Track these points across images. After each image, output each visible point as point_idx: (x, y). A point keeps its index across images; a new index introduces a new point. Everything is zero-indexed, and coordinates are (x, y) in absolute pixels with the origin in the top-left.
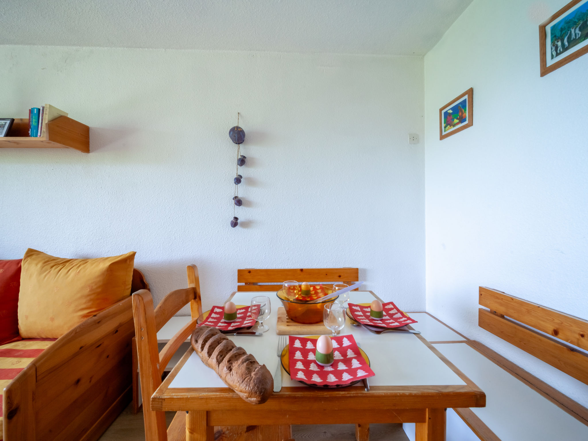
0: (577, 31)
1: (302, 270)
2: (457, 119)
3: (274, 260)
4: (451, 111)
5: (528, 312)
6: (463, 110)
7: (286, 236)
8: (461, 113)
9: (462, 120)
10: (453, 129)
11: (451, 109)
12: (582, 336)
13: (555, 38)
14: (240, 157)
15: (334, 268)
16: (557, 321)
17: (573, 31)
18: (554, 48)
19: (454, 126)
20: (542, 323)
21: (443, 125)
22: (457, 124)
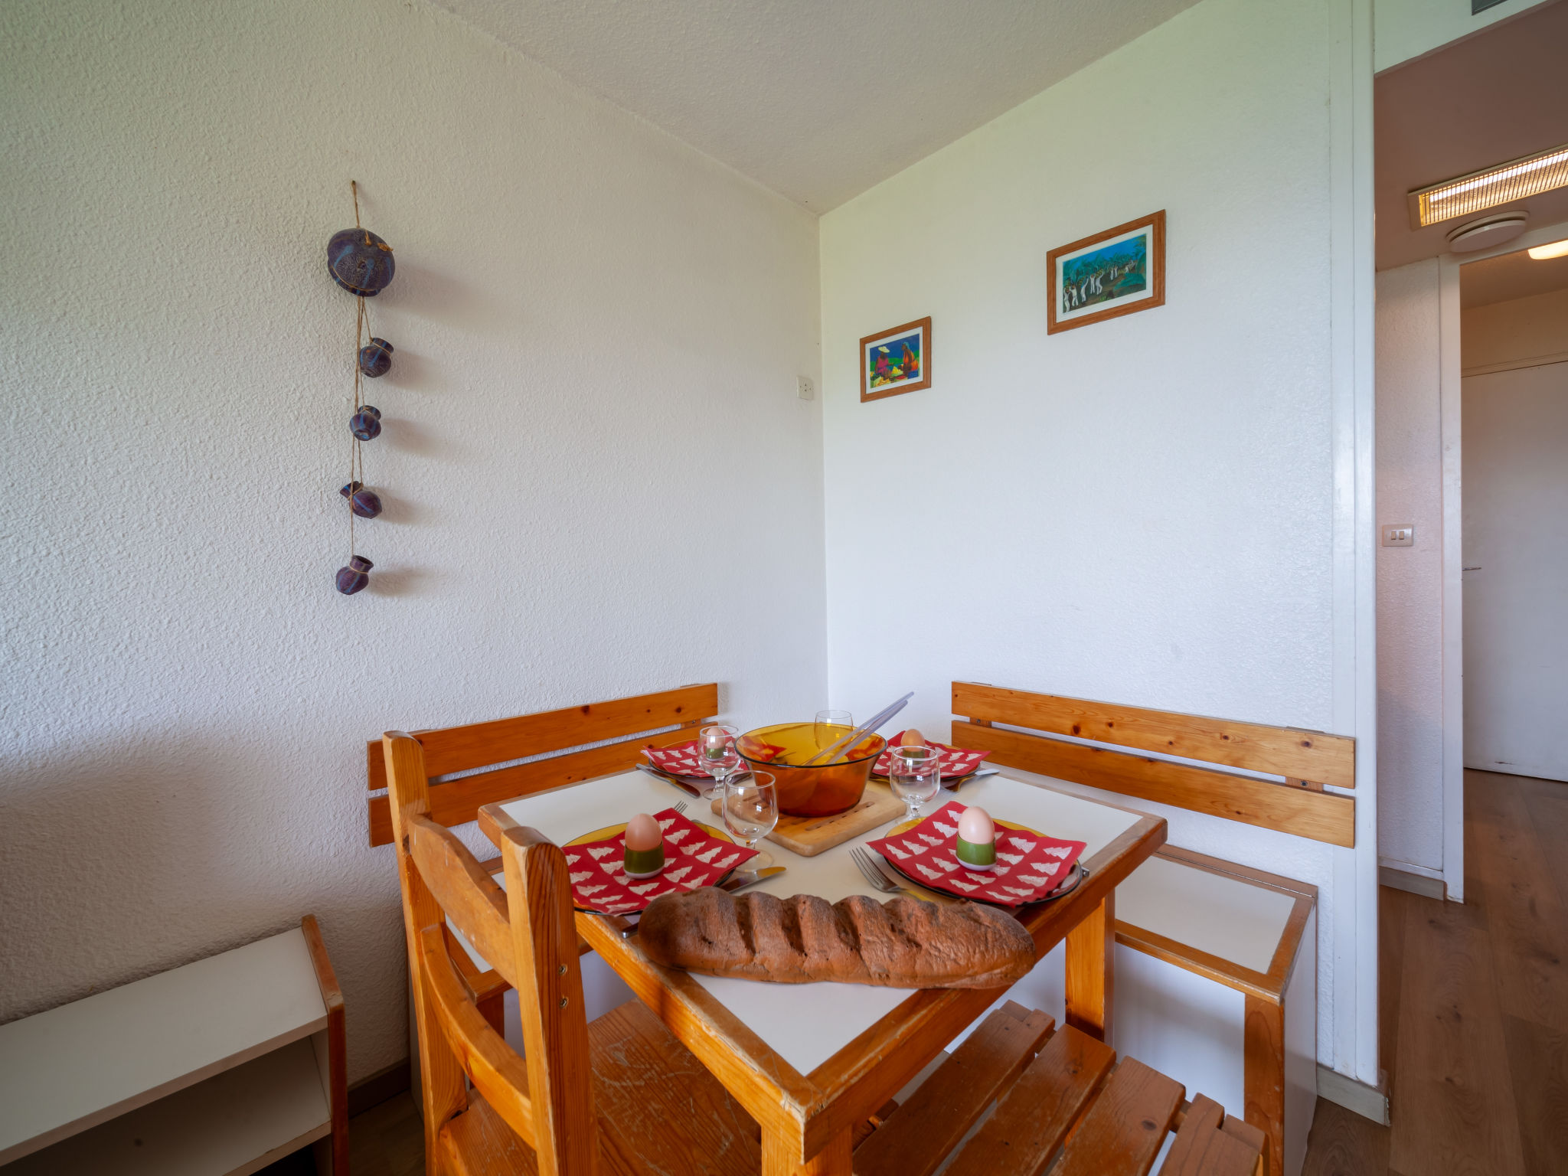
0: (1098, 283)
1: (586, 709)
2: (899, 368)
3: (497, 692)
4: (885, 350)
5: (1037, 707)
6: (912, 354)
7: (534, 613)
8: (907, 359)
9: (910, 371)
10: (889, 385)
11: (887, 345)
12: (1111, 725)
13: (1069, 283)
14: (365, 343)
15: (660, 691)
16: (1077, 712)
17: (1092, 280)
18: (1067, 297)
19: (893, 380)
20: (1056, 720)
21: (869, 374)
22: (900, 377)
